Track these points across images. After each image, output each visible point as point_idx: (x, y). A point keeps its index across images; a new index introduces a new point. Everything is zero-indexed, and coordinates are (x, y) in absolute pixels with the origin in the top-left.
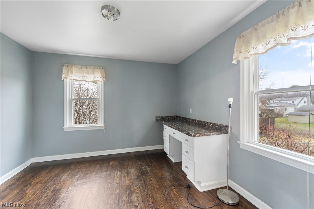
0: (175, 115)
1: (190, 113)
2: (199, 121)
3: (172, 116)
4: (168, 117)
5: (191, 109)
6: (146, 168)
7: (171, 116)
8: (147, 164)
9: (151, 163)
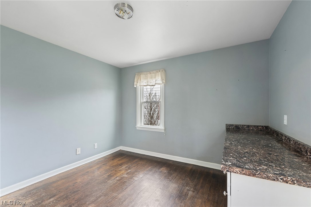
0: (263, 125)
1: (284, 124)
2: (296, 142)
3: (258, 126)
4: (248, 126)
5: (285, 117)
6: (189, 190)
7: (255, 126)
8: (196, 186)
9: (202, 187)
